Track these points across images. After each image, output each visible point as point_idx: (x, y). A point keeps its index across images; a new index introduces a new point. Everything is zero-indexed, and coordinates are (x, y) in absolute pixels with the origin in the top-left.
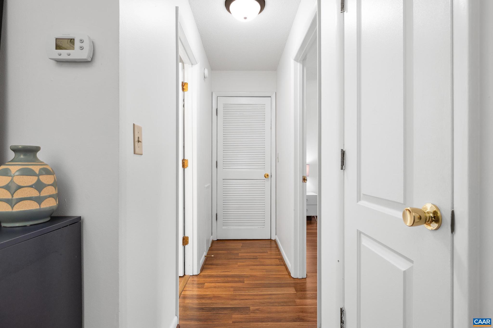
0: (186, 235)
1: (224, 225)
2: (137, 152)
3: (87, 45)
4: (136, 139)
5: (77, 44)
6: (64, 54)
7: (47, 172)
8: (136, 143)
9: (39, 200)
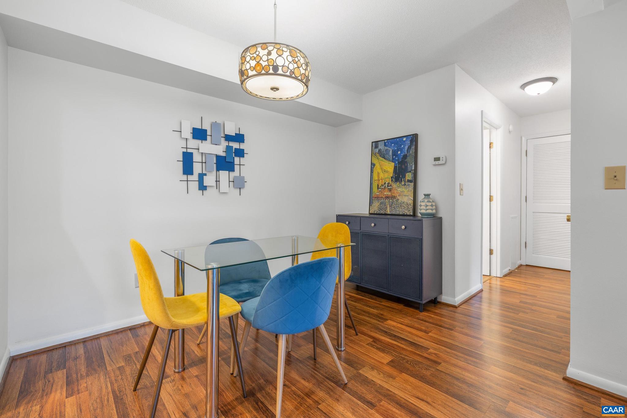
0: (492, 248)
1: (533, 253)
2: (461, 194)
3: (444, 159)
4: (461, 189)
5: (441, 159)
6: (437, 162)
7: (433, 201)
8: (461, 191)
9: (432, 210)
